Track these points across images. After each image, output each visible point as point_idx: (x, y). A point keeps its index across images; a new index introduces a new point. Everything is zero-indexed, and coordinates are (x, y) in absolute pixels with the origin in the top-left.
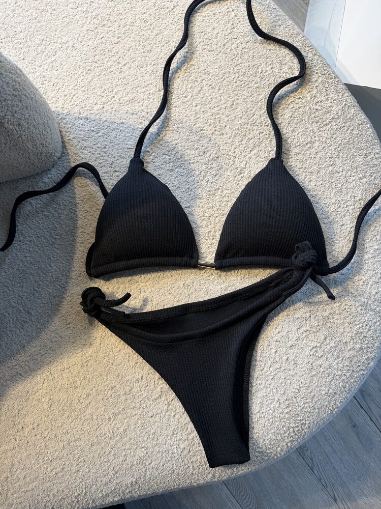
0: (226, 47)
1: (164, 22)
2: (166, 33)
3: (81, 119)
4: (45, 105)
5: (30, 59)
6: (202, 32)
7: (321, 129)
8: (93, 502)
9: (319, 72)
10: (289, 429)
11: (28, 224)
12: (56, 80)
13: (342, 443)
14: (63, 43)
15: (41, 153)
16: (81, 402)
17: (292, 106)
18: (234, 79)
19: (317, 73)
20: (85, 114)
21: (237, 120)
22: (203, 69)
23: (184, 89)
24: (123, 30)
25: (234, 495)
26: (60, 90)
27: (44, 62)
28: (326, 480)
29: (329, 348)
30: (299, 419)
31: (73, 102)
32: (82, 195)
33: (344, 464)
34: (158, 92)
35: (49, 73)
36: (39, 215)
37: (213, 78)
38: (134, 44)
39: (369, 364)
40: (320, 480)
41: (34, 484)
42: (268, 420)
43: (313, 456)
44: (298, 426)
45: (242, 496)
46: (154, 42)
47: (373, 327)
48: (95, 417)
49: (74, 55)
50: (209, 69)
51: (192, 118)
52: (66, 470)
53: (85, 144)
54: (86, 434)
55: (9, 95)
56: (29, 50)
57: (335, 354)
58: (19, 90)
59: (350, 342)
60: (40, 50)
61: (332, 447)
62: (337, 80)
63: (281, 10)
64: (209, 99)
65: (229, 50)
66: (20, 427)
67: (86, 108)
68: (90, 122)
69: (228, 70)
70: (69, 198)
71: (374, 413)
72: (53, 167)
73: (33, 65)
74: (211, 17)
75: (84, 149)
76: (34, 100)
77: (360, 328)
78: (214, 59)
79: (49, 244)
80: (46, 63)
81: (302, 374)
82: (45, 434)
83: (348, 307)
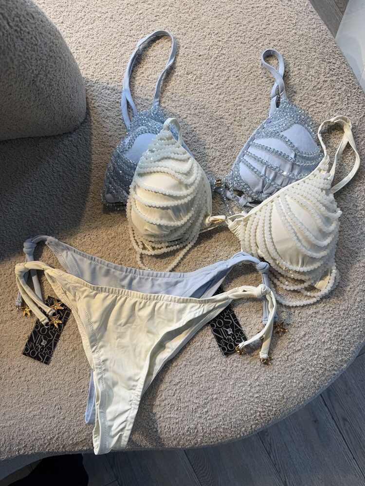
0: (258, 42)
1: (203, 7)
2: (203, 18)
3: (109, 89)
4: (76, 70)
5: (69, 23)
6: (238, 24)
7: (336, 136)
8: (63, 447)
9: (344, 80)
10: (256, 413)
11: (43, 181)
12: (90, 48)
13: (302, 434)
14: (103, 13)
15: (66, 116)
16: (67, 354)
17: (311, 109)
18: (260, 74)
19: (342, 81)
20: (113, 85)
21: (257, 114)
22: (232, 59)
23: (211, 76)
24: (162, 10)
25: (192, 464)
26: (92, 58)
27: (82, 29)
28: (280, 466)
29: (306, 344)
30: (267, 404)
31: (103, 72)
32: (97, 162)
33: (300, 454)
34: (185, 75)
35: (85, 40)
36: (55, 174)
37: (240, 70)
38: (170, 25)
39: (342, 365)
40: (275, 465)
41: (12, 422)
42: (238, 401)
43: (272, 442)
44: (265, 411)
45: (200, 467)
46: (190, 25)
47: (352, 332)
48: (77, 371)
49: (112, 26)
50: (239, 60)
51: (214, 105)
52: (43, 414)
53: (108, 114)
54: (67, 385)
55: (45, 55)
56: (69, 15)
57: (312, 351)
58: (55, 51)
59: (327, 342)
60: (79, 16)
61: (292, 437)
62: (360, 91)
63: (317, 14)
64: (234, 89)
65: (261, 45)
66: (7, 368)
67: (115, 80)
68: (117, 93)
69: (257, 64)
70: (85, 163)
71: (337, 412)
72: (75, 131)
73: (70, 29)
74: (249, 10)
75: (106, 118)
76: (67, 63)
77: (339, 330)
78: (245, 51)
79: (60, 203)
80: (84, 30)
81: (277, 364)
82: (29, 378)
83: (331, 309)
